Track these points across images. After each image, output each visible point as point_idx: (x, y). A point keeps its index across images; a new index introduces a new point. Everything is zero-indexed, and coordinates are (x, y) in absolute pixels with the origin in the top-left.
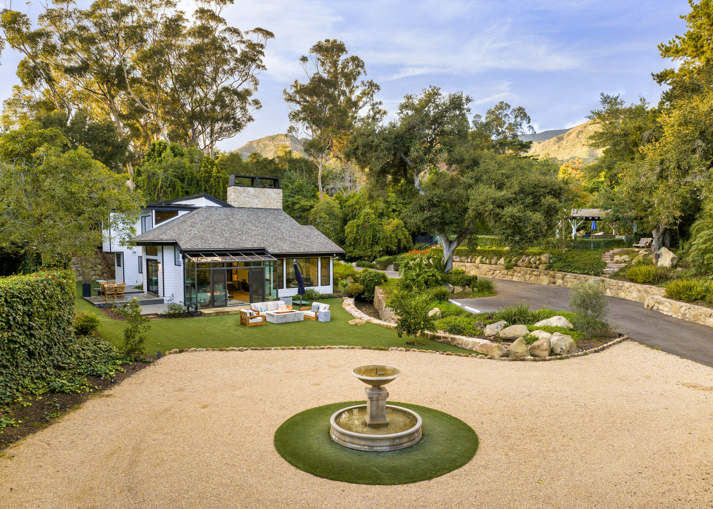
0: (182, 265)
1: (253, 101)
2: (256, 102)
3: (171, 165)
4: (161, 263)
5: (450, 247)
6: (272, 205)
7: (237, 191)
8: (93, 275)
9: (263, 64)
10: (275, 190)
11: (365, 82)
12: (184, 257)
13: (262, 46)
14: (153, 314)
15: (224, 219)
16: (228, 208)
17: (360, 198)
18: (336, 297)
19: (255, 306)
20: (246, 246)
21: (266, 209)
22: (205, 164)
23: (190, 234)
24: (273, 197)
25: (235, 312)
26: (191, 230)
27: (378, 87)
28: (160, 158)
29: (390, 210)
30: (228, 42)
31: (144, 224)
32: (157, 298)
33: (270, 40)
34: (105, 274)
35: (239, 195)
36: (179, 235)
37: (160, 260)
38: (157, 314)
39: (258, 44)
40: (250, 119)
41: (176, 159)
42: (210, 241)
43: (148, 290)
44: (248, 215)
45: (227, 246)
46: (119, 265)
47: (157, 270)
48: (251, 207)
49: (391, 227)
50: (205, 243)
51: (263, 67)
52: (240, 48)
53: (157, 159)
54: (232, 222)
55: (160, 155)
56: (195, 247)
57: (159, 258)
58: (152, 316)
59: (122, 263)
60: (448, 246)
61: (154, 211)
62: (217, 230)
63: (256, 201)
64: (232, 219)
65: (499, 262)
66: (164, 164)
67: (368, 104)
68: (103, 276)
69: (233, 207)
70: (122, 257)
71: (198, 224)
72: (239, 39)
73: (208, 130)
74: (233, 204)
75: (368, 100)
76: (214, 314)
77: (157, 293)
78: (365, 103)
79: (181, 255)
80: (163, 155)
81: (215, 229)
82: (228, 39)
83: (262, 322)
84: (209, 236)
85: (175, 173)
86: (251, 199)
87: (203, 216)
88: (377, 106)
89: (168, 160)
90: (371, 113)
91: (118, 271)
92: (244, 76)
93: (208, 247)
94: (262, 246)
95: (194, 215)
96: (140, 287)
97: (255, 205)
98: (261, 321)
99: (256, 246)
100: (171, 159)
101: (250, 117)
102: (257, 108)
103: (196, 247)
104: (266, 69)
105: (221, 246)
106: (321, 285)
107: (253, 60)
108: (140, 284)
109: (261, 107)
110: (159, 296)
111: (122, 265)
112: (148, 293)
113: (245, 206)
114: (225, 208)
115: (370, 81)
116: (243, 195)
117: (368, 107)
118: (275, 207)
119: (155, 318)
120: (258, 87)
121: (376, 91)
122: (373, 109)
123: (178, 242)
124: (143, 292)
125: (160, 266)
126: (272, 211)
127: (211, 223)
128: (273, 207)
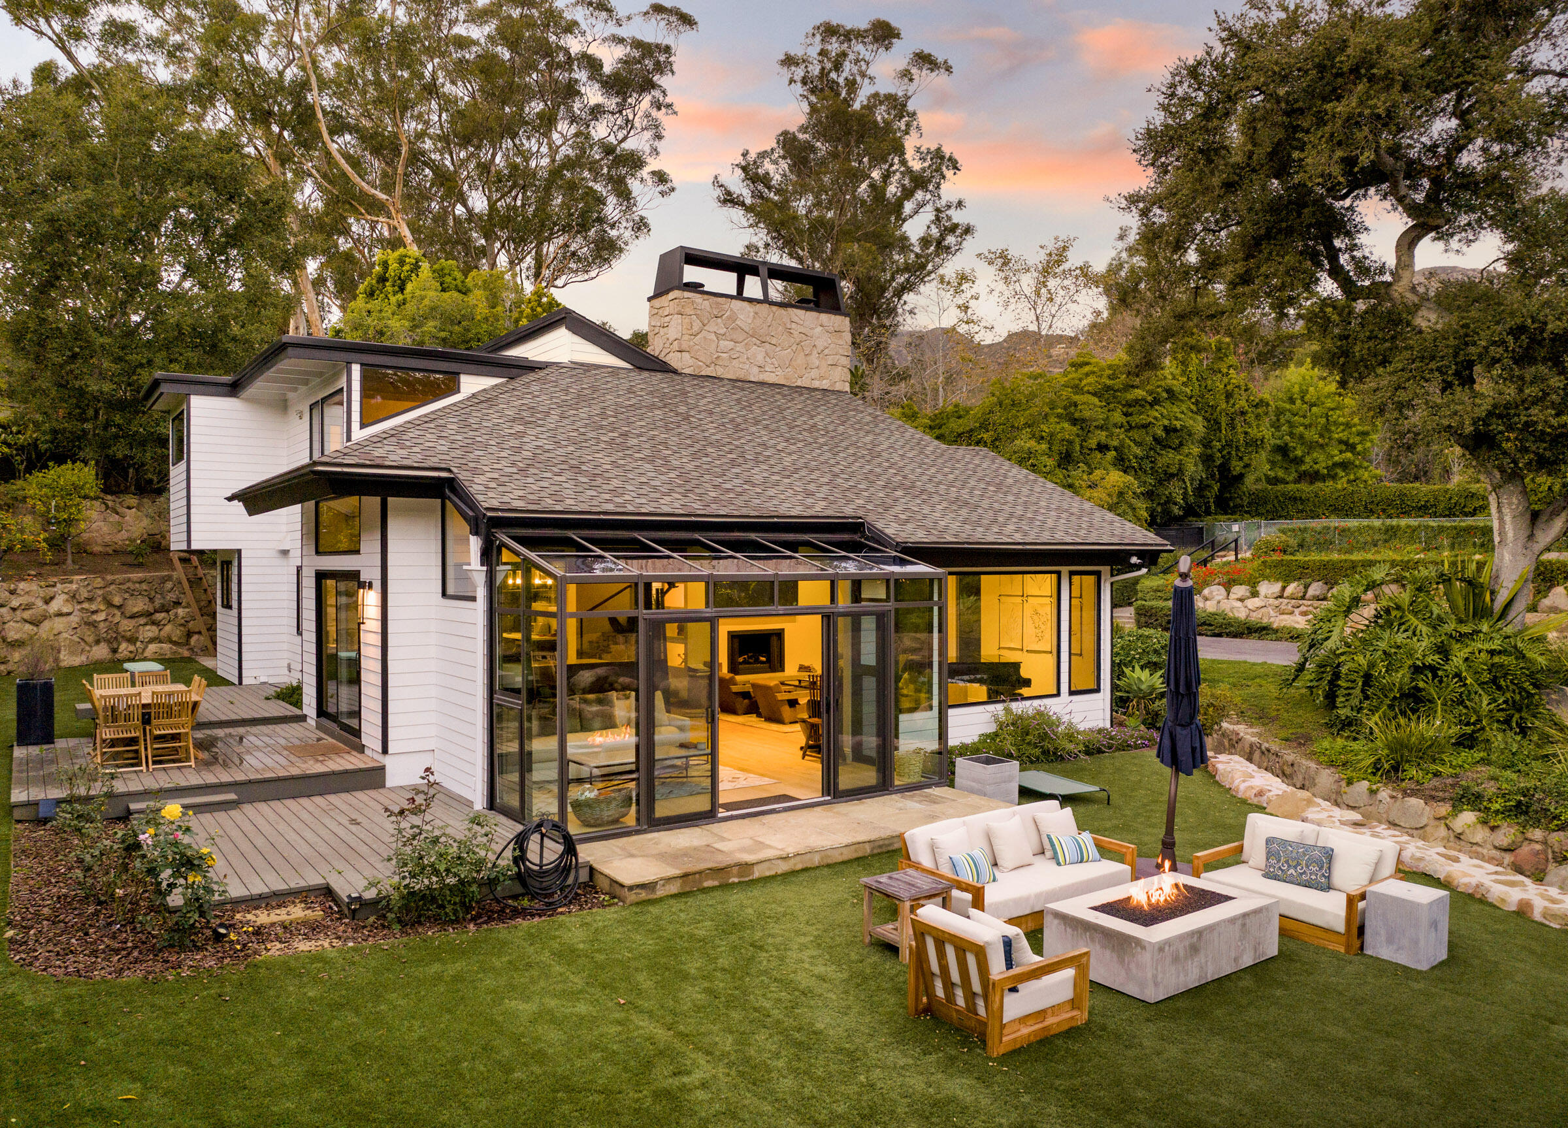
0: (481, 593)
1: (653, 173)
2: (661, 177)
4: (377, 584)
6: (814, 373)
7: (689, 311)
10: (825, 318)
12: (489, 555)
13: (667, 50)
15: (652, 407)
16: (659, 376)
20: (783, 510)
21: (799, 390)
23: (518, 450)
24: (821, 344)
26: (520, 435)
27: (955, 165)
28: (400, 297)
29: (1093, 443)
30: (583, 33)
32: (349, 762)
33: (688, 34)
35: (696, 329)
36: (467, 448)
37: (370, 573)
38: (327, 892)
39: (658, 46)
40: (641, 226)
41: (446, 295)
42: (615, 483)
43: (321, 712)
44: (738, 401)
45: (697, 507)
46: (228, 606)
47: (356, 625)
48: (741, 375)
50: (591, 487)
51: (669, 106)
52: (610, 57)
53: (393, 299)
54: (687, 418)
55: (402, 289)
56: (549, 503)
57: (366, 563)
58: (297, 912)
59: (235, 596)
61: (356, 369)
62: (633, 442)
63: (759, 354)
64: (682, 409)
66: (410, 308)
69: (675, 372)
70: (235, 570)
71: (548, 414)
74: (674, 360)
77: (357, 733)
78: (921, 205)
79: (475, 544)
80: (409, 287)
81: (625, 435)
82: (583, 26)
84: (605, 461)
86: (739, 347)
87: (566, 391)
88: (951, 212)
89: (423, 298)
90: (935, 231)
91: (225, 620)
93: (610, 507)
94: (849, 511)
95: (528, 384)
96: (292, 695)
97: (755, 370)
99: (819, 507)
101: (642, 218)
102: (663, 194)
103: (549, 504)
104: (675, 113)
105: (671, 505)
106: (1072, 693)
108: (286, 679)
109: (673, 189)
110: (361, 749)
111: (235, 604)
112: (319, 727)
113: (720, 372)
114: (646, 374)
116: (712, 327)
117: (927, 215)
118: (825, 384)
120: (661, 145)
121: (949, 174)
123: (462, 476)
124: (303, 718)
125: (370, 600)
126: (819, 395)
127: (603, 416)
128: (816, 384)
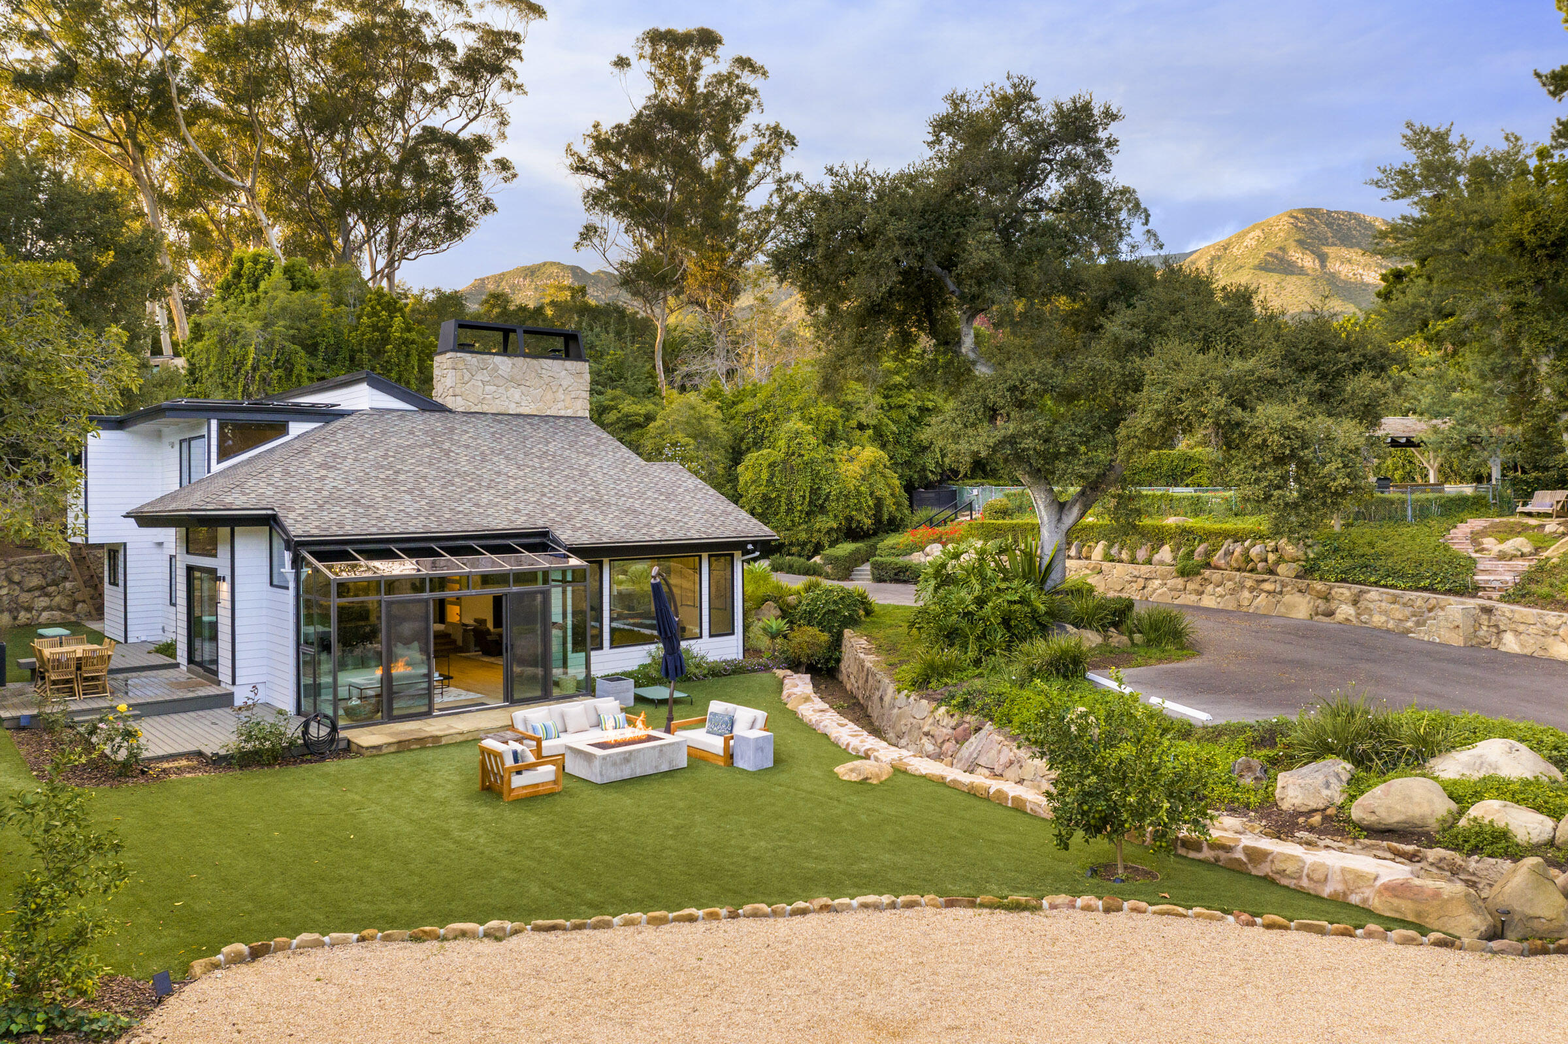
0: (292, 585)
1: (496, 161)
2: (503, 165)
3: (284, 309)
4: (228, 579)
5: (1059, 520)
6: (560, 405)
7: (461, 366)
8: (45, 609)
9: (518, 81)
10: (568, 364)
11: (763, 127)
12: (297, 562)
13: (516, 37)
14: (187, 755)
15: (426, 445)
16: (437, 415)
17: (773, 395)
18: (753, 671)
19: (525, 721)
20: (493, 525)
21: (544, 418)
22: (373, 308)
23: (319, 491)
24: (565, 384)
25: (460, 738)
26: (322, 478)
27: (791, 140)
28: (254, 294)
29: (853, 423)
30: (435, 24)
31: (185, 463)
32: (213, 690)
33: (536, 24)
34: (80, 606)
35: (466, 379)
36: (286, 492)
37: (224, 571)
38: (200, 754)
39: (508, 34)
40: (487, 207)
41: (296, 295)
42: (382, 511)
43: (191, 660)
44: (493, 434)
45: (433, 526)
46: (114, 583)
47: (214, 602)
48: (502, 410)
49: (857, 469)
50: (365, 516)
51: (519, 87)
52: (464, 42)
53: (248, 296)
54: (447, 453)
55: (256, 287)
56: (335, 529)
57: (220, 563)
58: (184, 763)
59: (121, 577)
60: (1055, 518)
61: (214, 424)
62: (402, 477)
63: (516, 394)
64: (447, 445)
65: (1157, 557)
66: (263, 307)
67: (769, 179)
68: (74, 610)
69: (450, 411)
70: (121, 558)
71: (345, 458)
72: (461, 18)
73: (384, 232)
74: (450, 403)
75: (769, 169)
76: (393, 749)
77: (216, 673)
78: (762, 177)
79: (288, 556)
80: (262, 286)
81: (397, 472)
82: (435, 18)
83: (555, 782)
84: (378, 494)
85: (291, 332)
86: (501, 390)
87: (362, 437)
88: (790, 183)
89: (275, 298)
90: (776, 201)
91: (111, 595)
92: (472, 107)
93: (374, 530)
94: (540, 523)
95: (334, 433)
96: (168, 649)
97: (513, 406)
98: (552, 777)
99: (520, 522)
100: (282, 295)
101: (487, 200)
102: (506, 180)
103: (336, 531)
104: (525, 93)
105: (416, 526)
106: (711, 636)
107: (496, 69)
108: (167, 638)
109: (515, 176)
110: (219, 683)
111: (121, 583)
112: (189, 670)
113: (486, 409)
114: (427, 414)
115: (773, 124)
116: (479, 377)
117: (769, 186)
118: (569, 413)
119: (193, 769)
120: (508, 130)
121: (787, 149)
122: (779, 190)
123: (281, 513)
124: (177, 665)
125: (224, 587)
126: (561, 422)
127: (385, 456)
128: (562, 413)
